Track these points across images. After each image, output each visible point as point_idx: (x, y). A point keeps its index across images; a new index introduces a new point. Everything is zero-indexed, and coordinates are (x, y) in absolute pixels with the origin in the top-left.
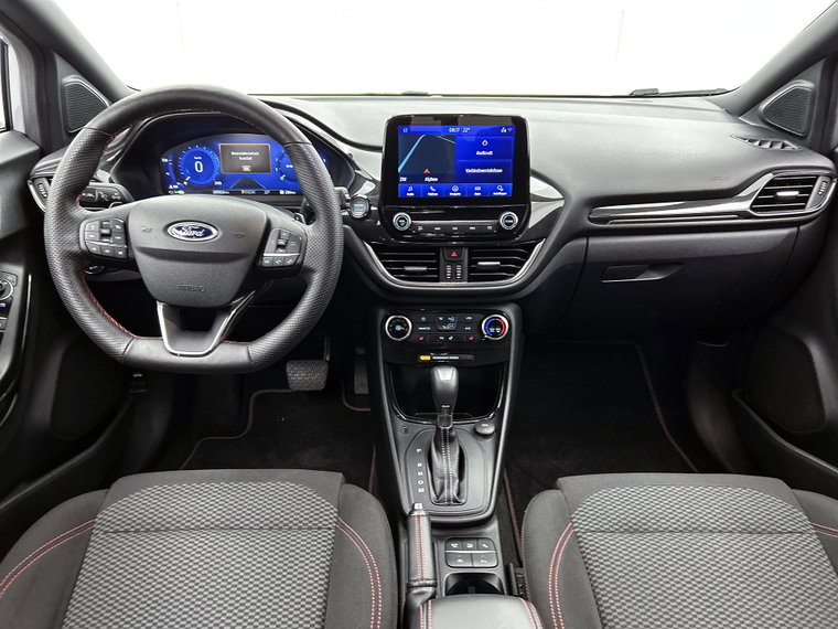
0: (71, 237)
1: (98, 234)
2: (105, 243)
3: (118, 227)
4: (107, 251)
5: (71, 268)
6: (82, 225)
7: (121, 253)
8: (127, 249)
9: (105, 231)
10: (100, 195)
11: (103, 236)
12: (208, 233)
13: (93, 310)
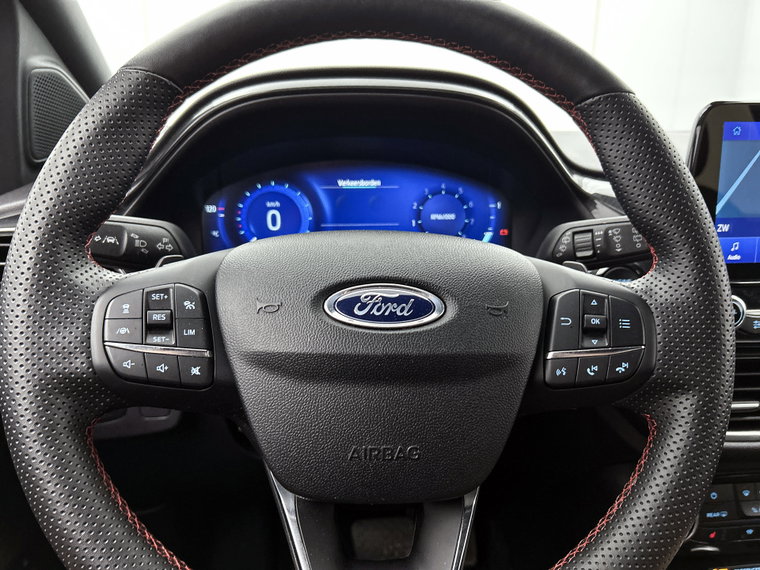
0: (65, 336)
1: (138, 323)
2: (158, 345)
3: (188, 305)
4: (162, 368)
5: (62, 418)
6: (98, 306)
7: (195, 371)
8: (211, 360)
9: (158, 316)
10: (131, 241)
11: (152, 328)
12: (422, 308)
13: (117, 531)
